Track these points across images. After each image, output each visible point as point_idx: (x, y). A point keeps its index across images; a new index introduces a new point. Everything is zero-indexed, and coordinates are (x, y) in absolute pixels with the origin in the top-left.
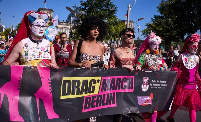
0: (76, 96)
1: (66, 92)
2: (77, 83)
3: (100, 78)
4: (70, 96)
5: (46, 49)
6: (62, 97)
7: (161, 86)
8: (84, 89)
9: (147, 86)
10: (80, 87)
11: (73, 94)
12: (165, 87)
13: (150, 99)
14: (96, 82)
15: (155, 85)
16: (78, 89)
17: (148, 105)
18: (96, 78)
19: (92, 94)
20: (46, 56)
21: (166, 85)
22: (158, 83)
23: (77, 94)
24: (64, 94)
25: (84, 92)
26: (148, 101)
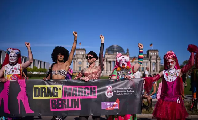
0: (43, 98)
1: (37, 95)
2: (43, 89)
3: (61, 86)
4: (40, 98)
5: (17, 68)
6: (34, 98)
7: (126, 93)
8: (49, 93)
9: (111, 93)
10: (46, 92)
11: (42, 96)
12: (132, 93)
13: (117, 104)
14: (59, 89)
15: (120, 92)
16: (45, 93)
17: (115, 109)
18: (58, 86)
19: (56, 98)
20: (17, 72)
21: (133, 91)
22: (123, 90)
23: (44, 97)
24: (35, 96)
25: (49, 96)
26: (114, 106)
